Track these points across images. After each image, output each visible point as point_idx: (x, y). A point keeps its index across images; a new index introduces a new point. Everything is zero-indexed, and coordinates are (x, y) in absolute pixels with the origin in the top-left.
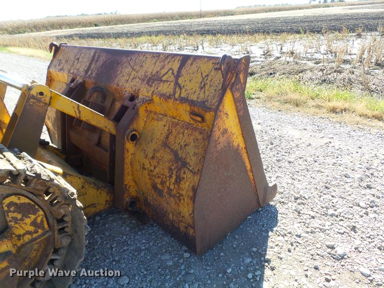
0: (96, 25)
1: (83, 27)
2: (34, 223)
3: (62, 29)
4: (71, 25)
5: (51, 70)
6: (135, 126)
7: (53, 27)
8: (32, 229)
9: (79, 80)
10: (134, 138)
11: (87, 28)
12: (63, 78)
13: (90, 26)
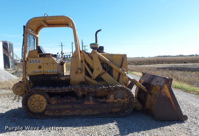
0: (185, 63)
1: (176, 63)
2: (127, 100)
3: (163, 64)
4: (169, 62)
5: (141, 79)
6: (151, 91)
7: (158, 63)
8: (127, 101)
9: (146, 82)
10: (150, 94)
11: (178, 64)
12: (143, 81)
13: (181, 63)
